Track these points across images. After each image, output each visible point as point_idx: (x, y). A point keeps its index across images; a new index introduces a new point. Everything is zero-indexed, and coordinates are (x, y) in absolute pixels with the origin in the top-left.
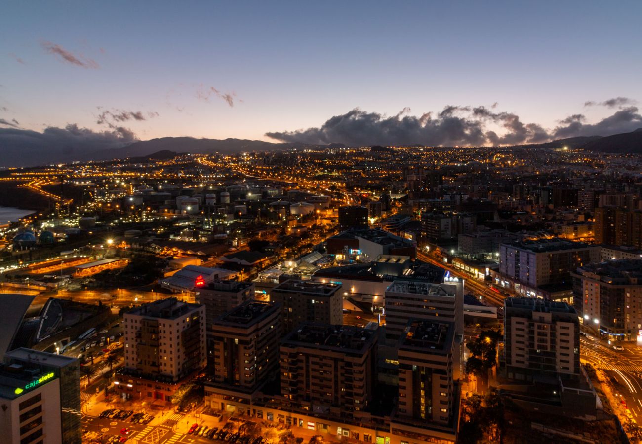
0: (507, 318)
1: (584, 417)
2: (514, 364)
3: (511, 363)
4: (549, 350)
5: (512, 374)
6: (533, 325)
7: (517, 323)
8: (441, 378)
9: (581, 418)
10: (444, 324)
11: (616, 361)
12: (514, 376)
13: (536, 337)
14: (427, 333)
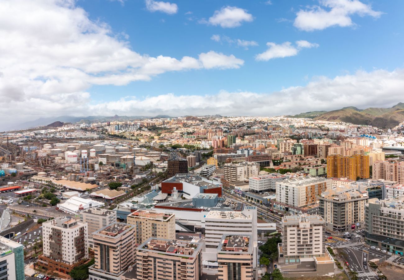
0: (284, 228)
1: (328, 274)
2: (289, 254)
3: (287, 254)
4: (309, 243)
5: (288, 260)
6: (300, 230)
7: (291, 230)
8: (247, 268)
9: (326, 275)
10: (246, 237)
11: (342, 243)
12: (289, 261)
13: (302, 237)
14: (236, 243)
